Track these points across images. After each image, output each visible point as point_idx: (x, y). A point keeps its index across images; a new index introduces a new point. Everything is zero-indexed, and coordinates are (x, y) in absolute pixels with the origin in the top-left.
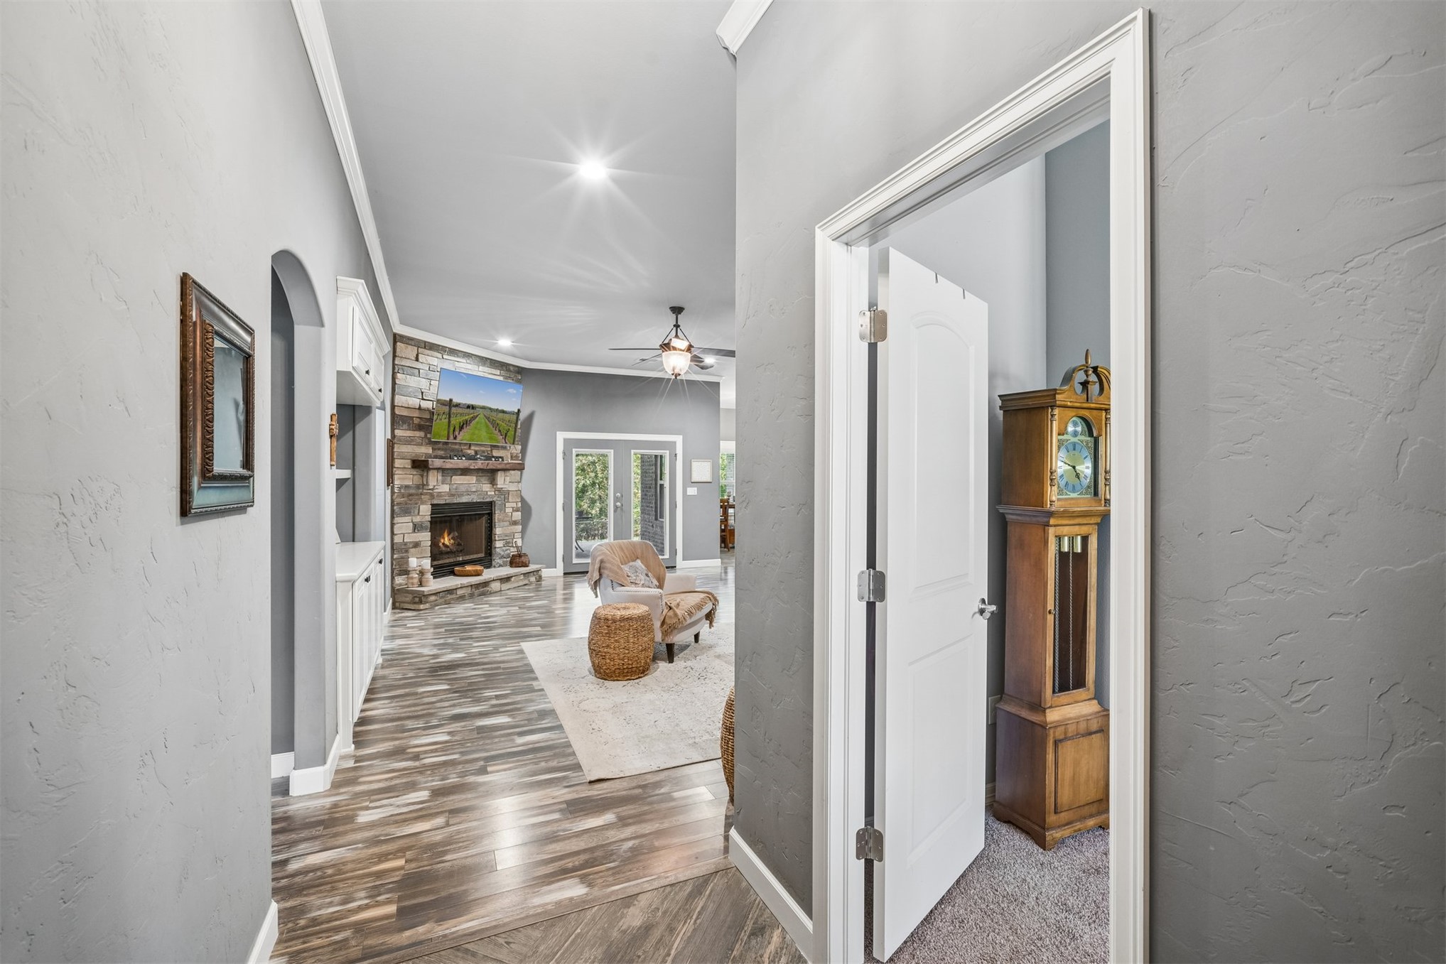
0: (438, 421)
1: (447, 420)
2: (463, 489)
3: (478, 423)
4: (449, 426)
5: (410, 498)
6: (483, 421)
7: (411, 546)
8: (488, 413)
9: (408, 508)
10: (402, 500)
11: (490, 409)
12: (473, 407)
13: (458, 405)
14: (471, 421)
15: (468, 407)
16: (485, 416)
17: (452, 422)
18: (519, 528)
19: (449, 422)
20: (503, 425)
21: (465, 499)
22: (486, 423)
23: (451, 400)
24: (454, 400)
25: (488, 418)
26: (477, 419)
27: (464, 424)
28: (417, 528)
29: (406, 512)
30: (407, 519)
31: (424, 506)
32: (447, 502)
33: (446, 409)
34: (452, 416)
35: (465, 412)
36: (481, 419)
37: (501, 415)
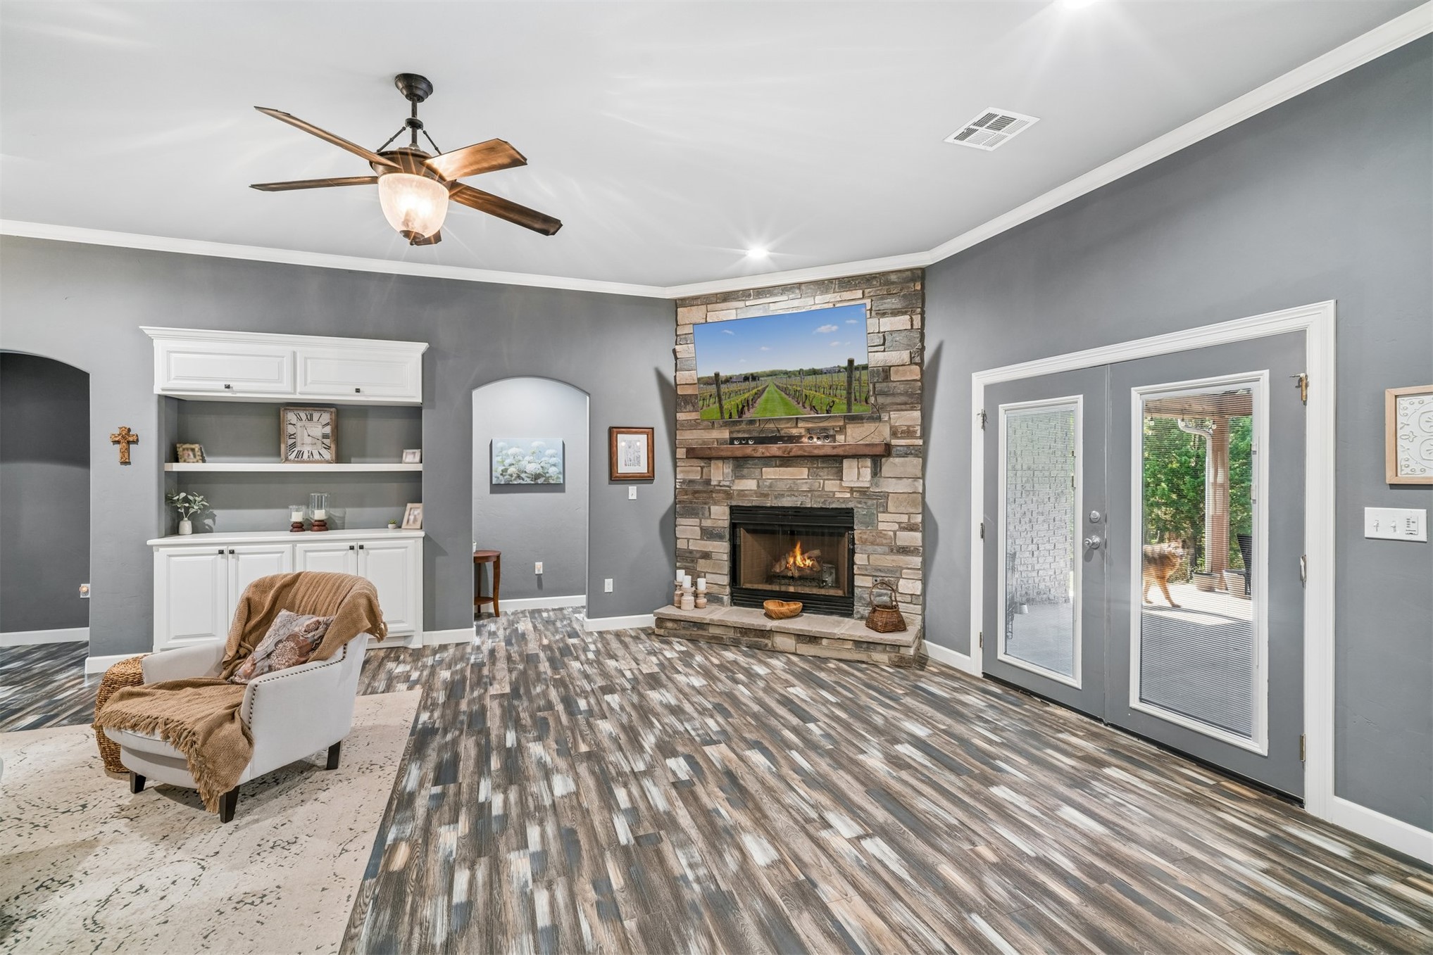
0: (705, 408)
1: (717, 405)
2: (781, 486)
3: (767, 401)
4: (722, 413)
5: (696, 495)
6: (776, 395)
7: (698, 555)
8: (783, 381)
9: (693, 509)
10: (685, 497)
11: (786, 373)
12: (754, 377)
13: (728, 380)
14: (754, 400)
15: (746, 378)
16: (777, 386)
17: (725, 407)
18: (917, 561)
19: (721, 407)
20: (820, 397)
21: (787, 502)
22: (782, 398)
23: (717, 375)
24: (722, 374)
25: (785, 390)
26: (765, 395)
27: (743, 407)
28: (708, 534)
29: (691, 512)
30: (695, 521)
31: (717, 507)
32: (754, 504)
33: (713, 389)
34: (723, 397)
35: (743, 388)
36: (772, 392)
37: (811, 379)
